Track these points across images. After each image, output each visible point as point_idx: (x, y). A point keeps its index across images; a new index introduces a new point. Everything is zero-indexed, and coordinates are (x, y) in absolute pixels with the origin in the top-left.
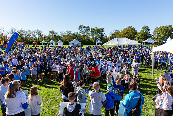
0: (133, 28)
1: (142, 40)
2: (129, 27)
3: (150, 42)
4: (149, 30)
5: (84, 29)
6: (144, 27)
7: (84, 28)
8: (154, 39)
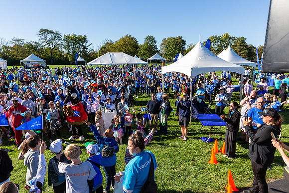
0: (132, 38)
1: (147, 56)
2: (127, 36)
3: (158, 59)
4: (155, 42)
5: (49, 36)
6: (147, 37)
7: (50, 34)
8: (161, 55)
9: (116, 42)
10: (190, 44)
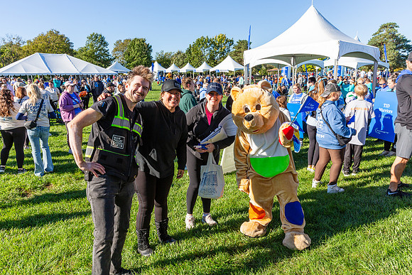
0: (62, 37)
2: (51, 32)
4: (106, 44)
6: (92, 36)
9: (29, 42)
10: (159, 52)
